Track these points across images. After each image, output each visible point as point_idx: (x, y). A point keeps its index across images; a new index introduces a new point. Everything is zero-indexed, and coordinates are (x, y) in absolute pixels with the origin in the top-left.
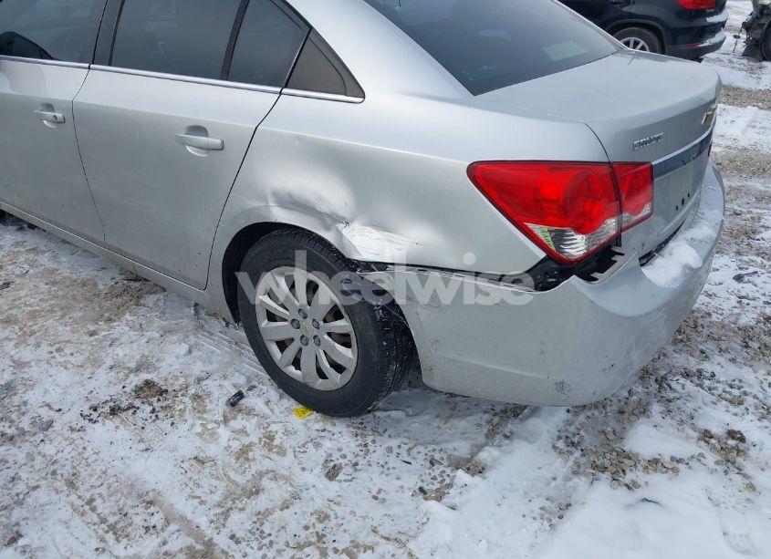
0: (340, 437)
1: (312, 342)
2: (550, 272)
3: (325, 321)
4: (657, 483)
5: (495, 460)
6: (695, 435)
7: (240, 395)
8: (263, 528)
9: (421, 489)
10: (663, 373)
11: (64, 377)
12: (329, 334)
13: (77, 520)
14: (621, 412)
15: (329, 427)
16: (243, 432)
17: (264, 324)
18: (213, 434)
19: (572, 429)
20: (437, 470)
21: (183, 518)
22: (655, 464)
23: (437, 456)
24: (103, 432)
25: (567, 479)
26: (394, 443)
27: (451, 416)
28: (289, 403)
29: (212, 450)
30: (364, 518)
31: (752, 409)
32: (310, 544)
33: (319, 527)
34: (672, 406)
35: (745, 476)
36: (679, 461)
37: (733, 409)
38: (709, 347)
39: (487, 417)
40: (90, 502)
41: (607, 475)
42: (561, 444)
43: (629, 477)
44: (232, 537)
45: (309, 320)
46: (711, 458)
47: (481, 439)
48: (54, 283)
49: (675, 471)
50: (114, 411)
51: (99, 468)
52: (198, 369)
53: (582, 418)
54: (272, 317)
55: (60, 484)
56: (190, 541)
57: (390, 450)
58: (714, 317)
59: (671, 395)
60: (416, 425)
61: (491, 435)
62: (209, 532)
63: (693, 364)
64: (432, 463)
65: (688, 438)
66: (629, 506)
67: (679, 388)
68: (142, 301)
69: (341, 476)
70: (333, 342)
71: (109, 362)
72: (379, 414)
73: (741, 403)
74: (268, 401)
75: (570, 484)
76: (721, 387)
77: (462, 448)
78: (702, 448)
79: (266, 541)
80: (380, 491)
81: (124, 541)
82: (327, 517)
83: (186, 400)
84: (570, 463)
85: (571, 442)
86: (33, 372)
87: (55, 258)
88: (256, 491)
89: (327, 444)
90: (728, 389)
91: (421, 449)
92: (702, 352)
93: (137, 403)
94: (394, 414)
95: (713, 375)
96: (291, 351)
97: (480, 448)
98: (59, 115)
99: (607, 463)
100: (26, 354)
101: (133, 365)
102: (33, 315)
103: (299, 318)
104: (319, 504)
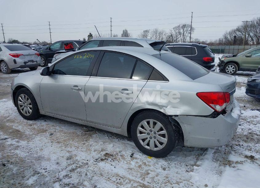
0: (162, 162)
1: (153, 138)
2: (215, 114)
3: (158, 132)
4: (239, 166)
5: (201, 164)
6: (244, 157)
7: (133, 154)
8: (154, 180)
9: (187, 171)
10: (231, 145)
11: (83, 153)
12: (159, 135)
13: (108, 182)
14: (225, 153)
15: (158, 160)
16: (137, 162)
17: (139, 135)
18: (130, 164)
19: (215, 157)
20: (189, 167)
21: (133, 180)
22: (237, 162)
23: (187, 164)
24: (102, 164)
25: (219, 167)
26: (176, 162)
27: (186, 157)
29: (132, 167)
30: (177, 177)
31: (254, 151)
32: (167, 183)
33: (167, 179)
34: (236, 152)
35: (257, 163)
36: (242, 162)
37: (250, 151)
38: (239, 139)
39: (194, 156)
40: (109, 178)
41: (228, 166)
42: (214, 160)
43: (233, 165)
44: (148, 183)
45: (153, 132)
46: (249, 161)
47: (195, 161)
48: (65, 133)
49: (242, 164)
50: (102, 160)
51: (106, 172)
52: (118, 150)
53: (216, 155)
54: (141, 133)
55: (99, 175)
56: (138, 184)
57: (175, 164)
58: (238, 133)
59: (235, 150)
60: (179, 159)
61: (197, 159)
62: (142, 182)
63: (237, 143)
64: (187, 166)
65: (242, 157)
66: (235, 171)
67: (236, 148)
68: (92, 136)
69: (166, 170)
70: (160, 137)
71: (93, 150)
72: (169, 157)
73: (251, 150)
75: (220, 168)
76: (245, 147)
77: (192, 163)
78: (246, 159)
79: (157, 183)
80: (177, 172)
81: (122, 185)
82: (168, 177)
83: (119, 156)
84: (218, 164)
85: (216, 160)
86: (74, 153)
88: (148, 174)
89: (160, 163)
90: (247, 148)
91: (183, 163)
92: (238, 141)
93: (107, 158)
94: (172, 157)
95: (242, 145)
96: (146, 142)
97: (197, 162)
98: (80, 88)
99: (226, 163)
100: (69, 149)
101: (100, 150)
102: (65, 141)
103: (150, 132)
104: (164, 175)
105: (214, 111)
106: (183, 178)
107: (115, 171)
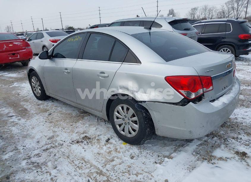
0: (135, 150)
1: (127, 124)
3: (131, 118)
4: (221, 163)
5: (175, 156)
6: (234, 152)
7: (109, 139)
8: (115, 168)
9: (155, 162)
10: (226, 137)
11: (65, 135)
12: (132, 121)
13: (70, 165)
14: (213, 147)
15: (131, 147)
16: (110, 148)
17: (116, 120)
18: (102, 148)
19: (198, 150)
20: (160, 158)
21: (95, 166)
22: (221, 159)
23: (160, 155)
24: (75, 147)
25: (195, 161)
26: (149, 152)
27: (165, 146)
28: (121, 141)
29: (102, 151)
30: (140, 167)
32: (126, 172)
33: (129, 169)
34: (228, 145)
35: (247, 162)
37: (246, 147)
38: (241, 132)
39: (174, 147)
40: (73, 161)
41: (207, 161)
42: (194, 153)
43: (213, 161)
44: (107, 170)
45: (127, 118)
46: (237, 158)
47: (172, 152)
48: (62, 114)
49: (226, 160)
50: (78, 142)
51: (75, 154)
52: (98, 133)
53: (201, 147)
54: (118, 118)
55: (66, 157)
56: (97, 170)
57: (147, 153)
58: (244, 124)
59: (228, 143)
60: (155, 148)
61: (175, 151)
62: (101, 168)
63: (236, 136)
64: (158, 156)
65: (231, 153)
66: (212, 168)
67: (230, 141)
68: (84, 118)
69: (134, 158)
70: (133, 123)
71: (76, 132)
72: (145, 145)
73: (248, 145)
74: (116, 141)
75: (196, 163)
76: (243, 141)
77: (167, 153)
78: (236, 155)
79: (115, 171)
80: (144, 162)
81: (81, 170)
82: (131, 167)
83: (95, 140)
84: (196, 158)
85: (197, 153)
86: (58, 133)
87: (61, 108)
88: (113, 160)
89: (131, 151)
90: (245, 142)
91: (156, 153)
92: (239, 133)
93: (83, 141)
94: (149, 145)
95: (241, 138)
96: (122, 127)
97: (172, 153)
98: (69, 71)
99: (207, 158)
100: (56, 129)
101: (82, 132)
102: (57, 121)
103: (124, 118)
104: (129, 164)
105: (183, 97)
106: (146, 170)
107: (84, 154)
